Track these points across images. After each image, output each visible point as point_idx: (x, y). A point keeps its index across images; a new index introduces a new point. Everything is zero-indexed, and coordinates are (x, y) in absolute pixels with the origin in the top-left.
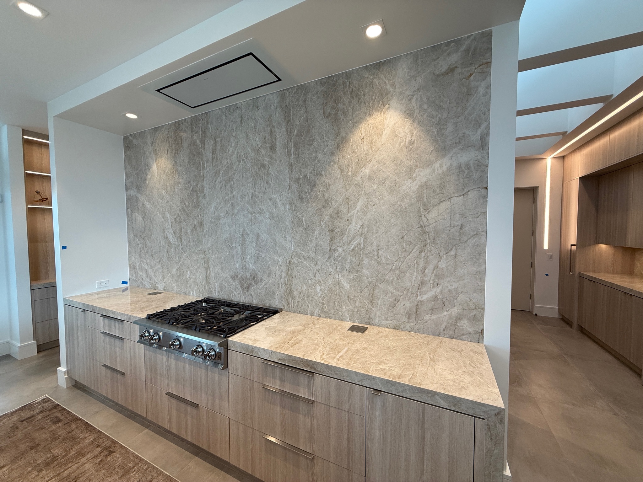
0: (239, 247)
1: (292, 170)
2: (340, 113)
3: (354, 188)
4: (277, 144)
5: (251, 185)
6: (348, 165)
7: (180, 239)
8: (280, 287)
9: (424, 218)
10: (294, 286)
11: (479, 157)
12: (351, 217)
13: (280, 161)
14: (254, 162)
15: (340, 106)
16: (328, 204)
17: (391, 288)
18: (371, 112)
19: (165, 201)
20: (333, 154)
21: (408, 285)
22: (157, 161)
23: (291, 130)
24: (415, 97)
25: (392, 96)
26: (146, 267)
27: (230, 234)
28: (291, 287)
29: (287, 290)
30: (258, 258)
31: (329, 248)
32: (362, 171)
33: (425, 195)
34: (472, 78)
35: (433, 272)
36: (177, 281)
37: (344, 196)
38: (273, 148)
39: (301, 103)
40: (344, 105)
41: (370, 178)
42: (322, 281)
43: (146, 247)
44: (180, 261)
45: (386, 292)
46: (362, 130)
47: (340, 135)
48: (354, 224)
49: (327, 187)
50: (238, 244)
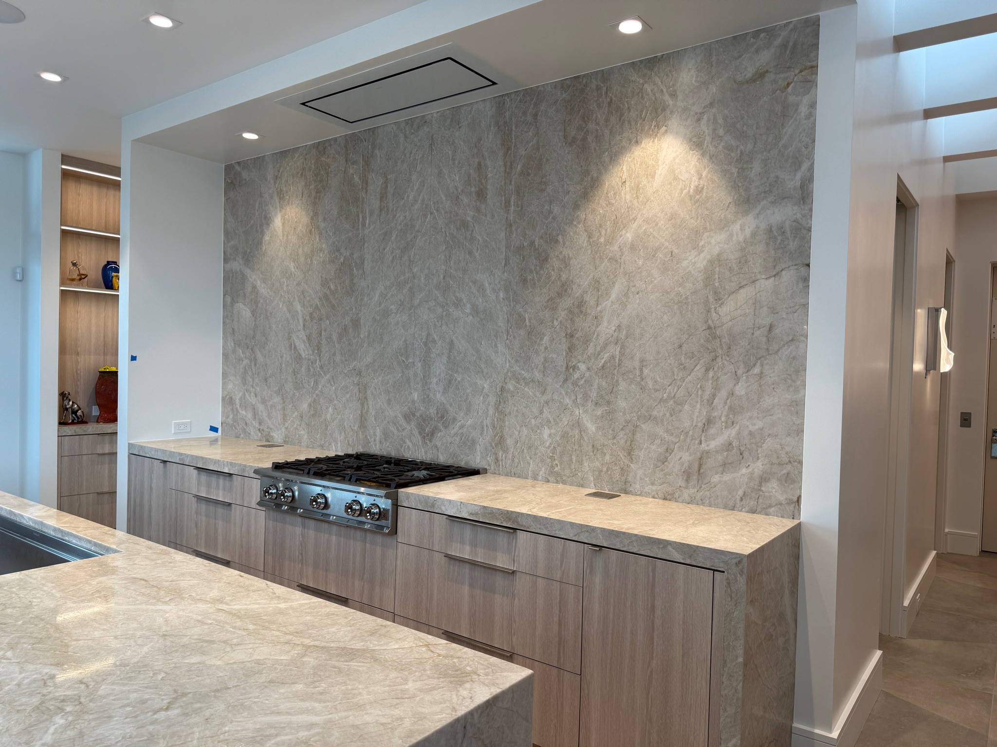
0: (419, 365)
1: (511, 232)
2: (590, 138)
3: (608, 264)
4: (489, 187)
5: (443, 257)
6: (601, 226)
7: (318, 350)
8: (485, 433)
9: (714, 314)
10: (507, 429)
11: (799, 216)
12: (601, 312)
13: (493, 216)
14: (450, 217)
15: (591, 126)
16: (566, 291)
17: (660, 431)
18: (639, 137)
19: (295, 283)
20: (576, 207)
21: (687, 424)
22: (284, 211)
23: (511, 165)
24: (705, 117)
25: (672, 112)
26: (252, 400)
27: (405, 341)
28: (502, 432)
29: (495, 436)
30: (450, 382)
31: (565, 365)
32: (621, 236)
33: (717, 276)
34: (790, 89)
35: (726, 403)
36: (308, 425)
37: (591, 276)
38: (481, 194)
39: (529, 118)
40: (597, 124)
41: (633, 247)
42: (552, 421)
43: (255, 365)
44: (316, 389)
45: (653, 437)
46: (625, 167)
47: (589, 174)
48: (605, 324)
49: (566, 262)
50: (418, 359)
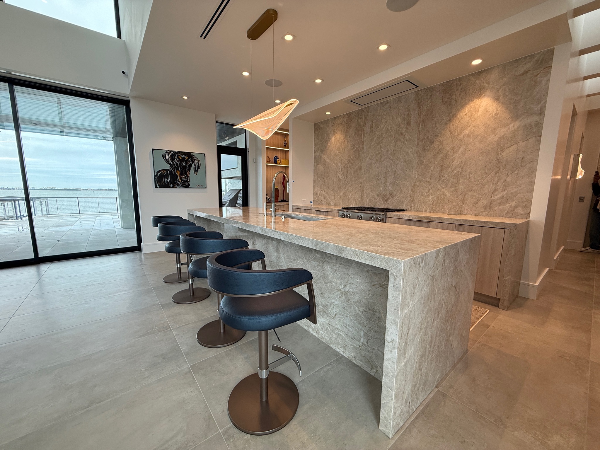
0: (383, 179)
1: (420, 135)
2: (453, 101)
3: (458, 142)
4: (412, 121)
5: (393, 145)
6: (456, 129)
7: (346, 177)
8: (407, 198)
9: (500, 155)
10: (416, 197)
11: (538, 120)
12: (454, 157)
13: (413, 130)
14: (396, 132)
15: (453, 97)
16: (440, 152)
17: (475, 194)
18: (473, 99)
19: (338, 157)
20: (446, 124)
21: (486, 191)
22: (335, 136)
23: (421, 113)
24: (501, 89)
25: (487, 89)
26: (324, 193)
27: (378, 172)
28: (413, 198)
29: (411, 199)
30: (394, 184)
31: (439, 176)
32: (464, 132)
33: (502, 142)
34: (538, 76)
35: (502, 184)
36: (343, 199)
37: (451, 146)
38: (409, 123)
39: (429, 97)
40: (456, 96)
41: (468, 136)
42: (433, 193)
43: (325, 183)
44: (345, 189)
46: (466, 110)
47: (452, 113)
48: (456, 161)
49: (441, 143)
50: (383, 177)
